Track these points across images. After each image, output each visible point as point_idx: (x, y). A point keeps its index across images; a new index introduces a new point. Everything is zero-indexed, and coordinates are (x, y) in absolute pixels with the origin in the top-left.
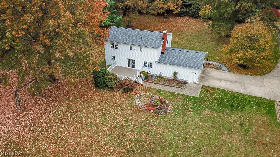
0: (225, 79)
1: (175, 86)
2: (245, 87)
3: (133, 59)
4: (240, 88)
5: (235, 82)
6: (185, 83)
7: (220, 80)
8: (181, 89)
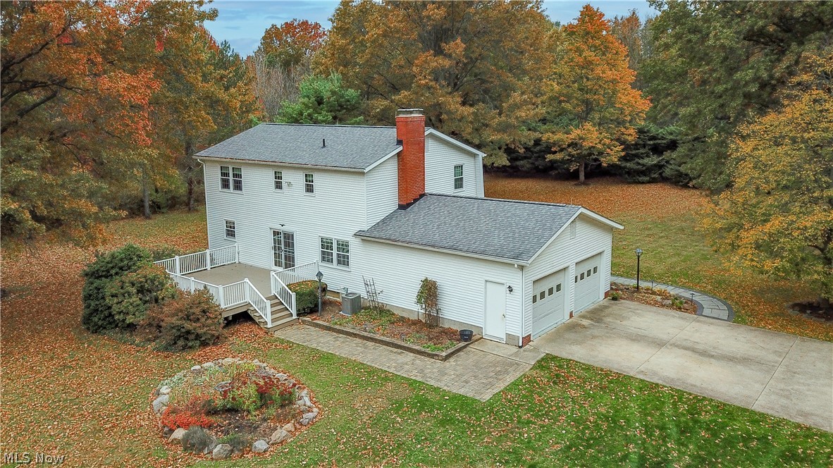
0: (689, 344)
1: (408, 345)
2: (789, 388)
3: (287, 228)
4: (758, 386)
5: (745, 360)
6: (466, 336)
7: (660, 344)
8: (427, 359)
